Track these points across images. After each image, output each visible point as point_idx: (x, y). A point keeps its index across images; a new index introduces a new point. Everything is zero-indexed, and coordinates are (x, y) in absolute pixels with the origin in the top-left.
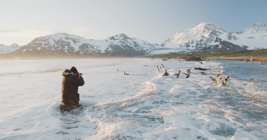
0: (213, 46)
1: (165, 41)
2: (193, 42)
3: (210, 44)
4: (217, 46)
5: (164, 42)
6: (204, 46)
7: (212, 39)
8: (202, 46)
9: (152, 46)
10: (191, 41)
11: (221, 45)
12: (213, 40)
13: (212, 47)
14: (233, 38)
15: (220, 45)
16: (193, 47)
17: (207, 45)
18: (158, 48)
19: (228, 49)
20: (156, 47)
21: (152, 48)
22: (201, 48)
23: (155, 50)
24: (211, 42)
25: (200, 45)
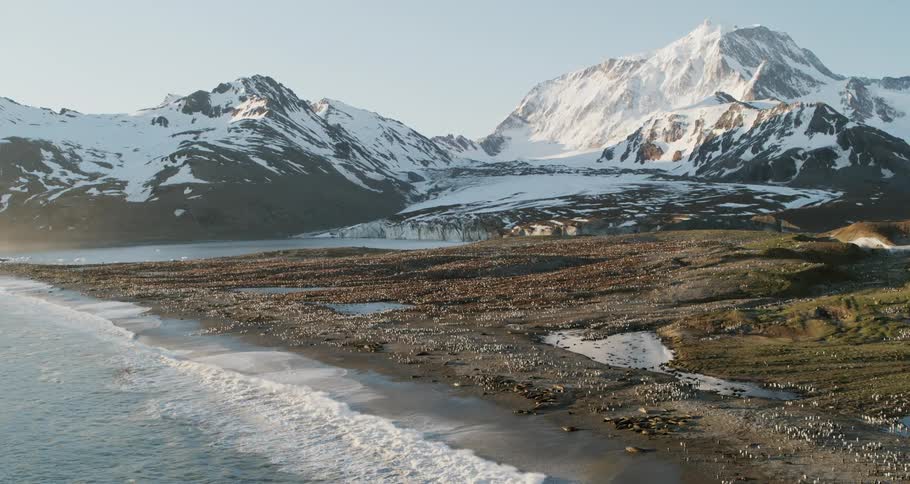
0: (800, 153)
1: (509, 122)
2: (676, 126)
3: (788, 144)
4: (827, 154)
5: (501, 127)
6: (748, 155)
7: (794, 116)
8: (741, 152)
9: (433, 153)
10: (666, 125)
11: (848, 152)
12: (798, 123)
13: (799, 164)
14: (874, 112)
15: (839, 151)
16: (678, 156)
17: (766, 146)
18: (474, 166)
19: (887, 173)
20: (460, 158)
21: (436, 161)
22: (735, 167)
23: (460, 180)
24: (791, 134)
25: (720, 147)
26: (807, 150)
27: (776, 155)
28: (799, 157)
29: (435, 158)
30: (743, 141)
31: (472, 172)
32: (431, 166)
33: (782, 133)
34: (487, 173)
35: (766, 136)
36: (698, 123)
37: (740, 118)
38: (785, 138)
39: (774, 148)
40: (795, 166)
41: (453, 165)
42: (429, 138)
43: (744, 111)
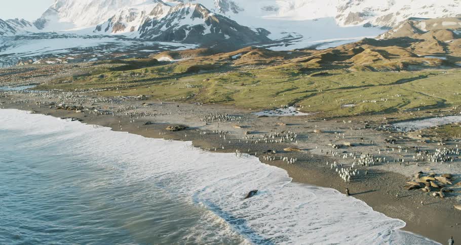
0: (188, 27)
1: (48, 11)
2: (132, 14)
3: (182, 23)
4: (200, 28)
5: (44, 14)
6: (164, 28)
7: (186, 10)
8: (161, 27)
9: (6, 28)
10: (127, 13)
11: (210, 27)
12: (188, 13)
13: (187, 32)
14: (230, 9)
15: (206, 26)
16: (133, 29)
17: (172, 24)
18: (28, 35)
19: (227, 37)
20: (20, 31)
21: (8, 32)
22: (158, 34)
23: (18, 42)
24: (184, 18)
25: (152, 24)
26: (191, 26)
27: (177, 28)
28: (187, 29)
29: (7, 31)
30: (162, 22)
31: (25, 37)
32: (5, 35)
33: (180, 18)
34: (34, 38)
35: (173, 18)
36: (142, 12)
37: (161, 10)
38: (182, 20)
39: (176, 25)
40: (185, 33)
41: (17, 34)
42: (4, 20)
43: (164, 6)
